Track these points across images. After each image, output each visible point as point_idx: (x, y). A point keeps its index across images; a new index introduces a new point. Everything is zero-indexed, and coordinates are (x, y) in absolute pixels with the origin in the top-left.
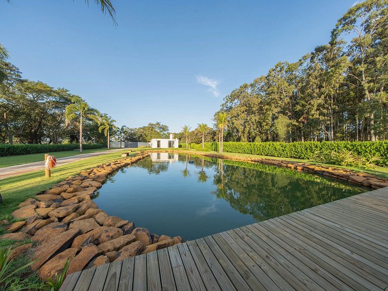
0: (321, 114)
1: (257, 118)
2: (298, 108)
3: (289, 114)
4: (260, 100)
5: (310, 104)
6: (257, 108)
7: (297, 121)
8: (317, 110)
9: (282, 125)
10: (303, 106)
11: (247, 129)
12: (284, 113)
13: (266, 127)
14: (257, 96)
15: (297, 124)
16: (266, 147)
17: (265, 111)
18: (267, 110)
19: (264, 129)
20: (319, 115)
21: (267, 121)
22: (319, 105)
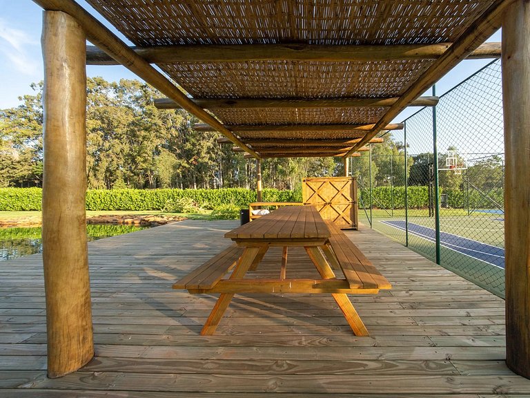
0: (211, 158)
1: (126, 148)
2: (188, 146)
3: (178, 151)
4: (131, 119)
5: (200, 144)
6: (125, 130)
7: (188, 163)
8: (208, 153)
9: (165, 165)
10: (194, 145)
11: (104, 164)
12: (170, 148)
13: (144, 165)
14: (126, 109)
15: (187, 166)
16: (116, 196)
17: (141, 139)
18: (144, 138)
19: (139, 167)
20: (209, 159)
21: (144, 155)
22: (209, 148)
